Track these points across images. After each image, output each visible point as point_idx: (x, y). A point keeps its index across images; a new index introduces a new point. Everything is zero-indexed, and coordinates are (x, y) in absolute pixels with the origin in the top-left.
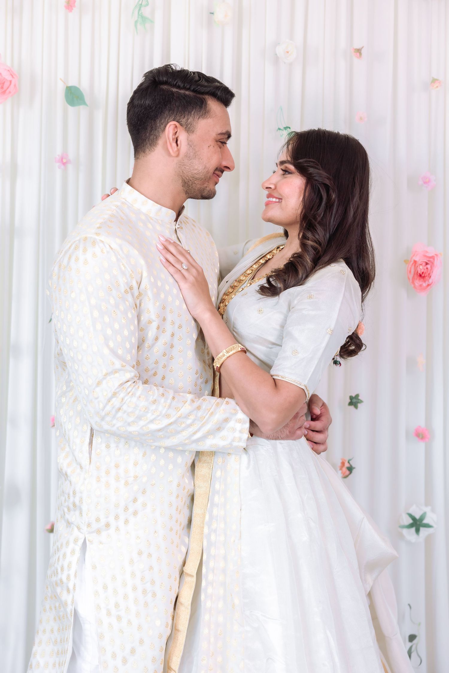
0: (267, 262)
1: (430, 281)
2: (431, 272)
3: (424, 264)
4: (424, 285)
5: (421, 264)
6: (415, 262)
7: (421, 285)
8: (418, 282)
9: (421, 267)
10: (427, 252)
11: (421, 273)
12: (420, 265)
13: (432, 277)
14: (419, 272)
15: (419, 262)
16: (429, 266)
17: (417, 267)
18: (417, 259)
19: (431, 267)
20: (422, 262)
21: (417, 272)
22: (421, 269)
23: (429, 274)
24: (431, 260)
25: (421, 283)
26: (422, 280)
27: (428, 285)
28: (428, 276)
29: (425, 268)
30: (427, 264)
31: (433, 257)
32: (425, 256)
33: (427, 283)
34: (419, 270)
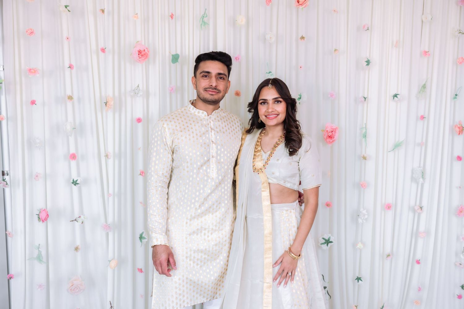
1: (334, 139)
3: (331, 132)
4: (331, 141)
6: (327, 131)
8: (329, 140)
9: (330, 133)
11: (330, 136)
13: (335, 138)
15: (329, 131)
16: (333, 133)
21: (328, 136)
22: (330, 134)
23: (333, 136)
24: (334, 130)
26: (330, 139)
29: (332, 133)
30: (332, 132)
31: (335, 129)
32: (331, 128)
33: (332, 140)
34: (329, 134)
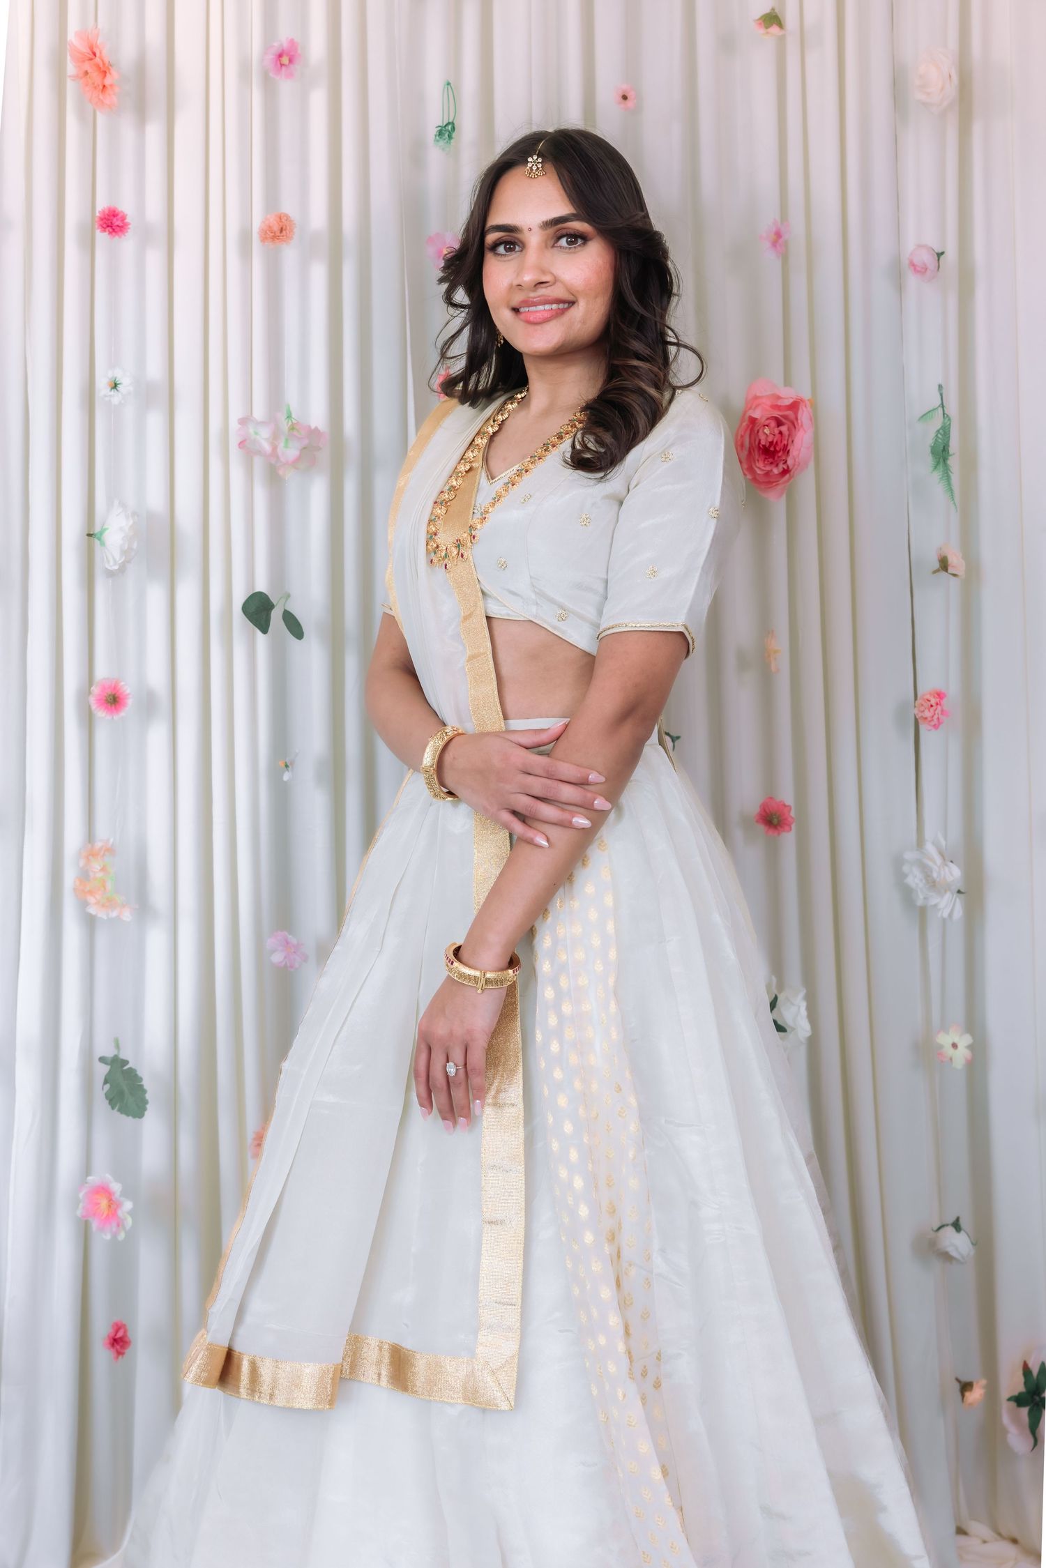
0: (501, 426)
1: (788, 464)
2: (790, 441)
3: (773, 424)
4: (771, 472)
5: (766, 424)
6: (753, 421)
7: (767, 474)
8: (761, 467)
9: (767, 431)
10: (779, 398)
11: (767, 445)
12: (764, 426)
13: (792, 452)
14: (763, 442)
15: (763, 421)
16: (784, 429)
17: (758, 432)
18: (757, 414)
19: (789, 429)
20: (768, 419)
21: (759, 443)
22: (767, 434)
23: (785, 447)
24: (790, 413)
25: (768, 468)
26: (769, 461)
27: (786, 472)
28: (784, 452)
29: (776, 431)
30: (779, 423)
31: (794, 408)
32: (777, 405)
33: (779, 466)
34: (762, 438)
